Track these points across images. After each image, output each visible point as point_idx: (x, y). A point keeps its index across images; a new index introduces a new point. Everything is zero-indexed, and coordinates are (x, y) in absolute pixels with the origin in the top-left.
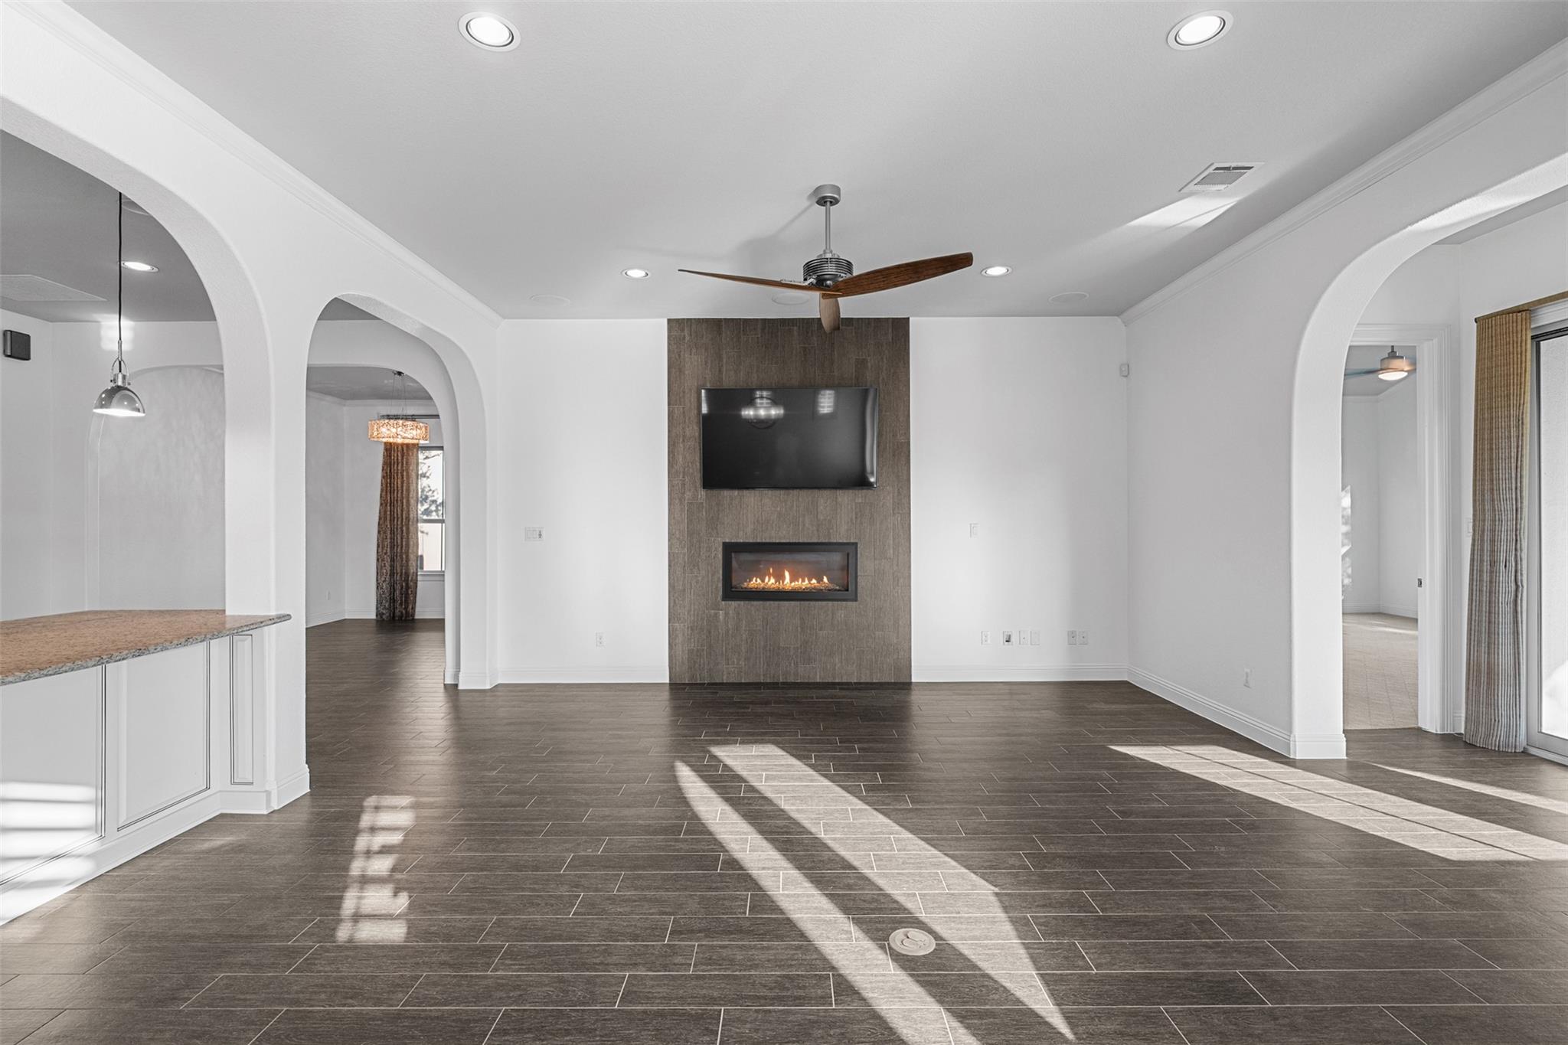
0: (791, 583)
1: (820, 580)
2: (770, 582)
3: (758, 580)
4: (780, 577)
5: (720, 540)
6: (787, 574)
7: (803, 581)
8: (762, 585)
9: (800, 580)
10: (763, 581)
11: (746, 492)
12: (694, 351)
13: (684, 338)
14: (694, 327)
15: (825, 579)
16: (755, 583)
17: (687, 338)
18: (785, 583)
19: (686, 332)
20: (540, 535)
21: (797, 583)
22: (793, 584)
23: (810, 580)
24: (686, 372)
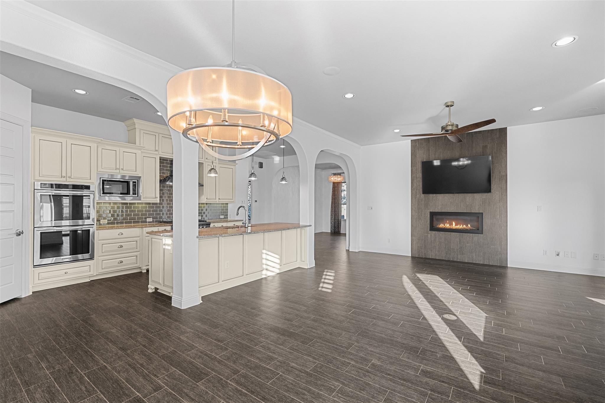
0: (455, 226)
1: (467, 226)
2: (447, 226)
3: (443, 225)
4: (451, 224)
5: (429, 211)
6: (454, 223)
7: (460, 226)
8: (444, 226)
9: (459, 225)
10: (444, 225)
11: (438, 195)
12: (420, 149)
13: (416, 145)
14: (420, 141)
15: (469, 225)
16: (441, 226)
17: (417, 145)
18: (453, 226)
19: (417, 144)
20: (372, 209)
21: (457, 226)
22: (456, 227)
23: (463, 226)
24: (417, 156)
